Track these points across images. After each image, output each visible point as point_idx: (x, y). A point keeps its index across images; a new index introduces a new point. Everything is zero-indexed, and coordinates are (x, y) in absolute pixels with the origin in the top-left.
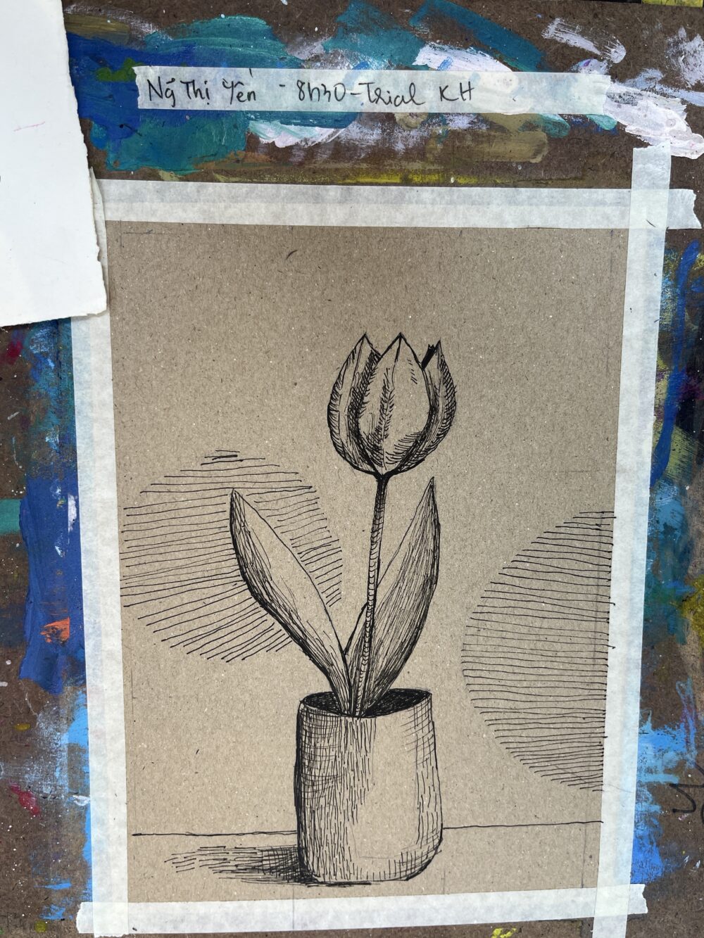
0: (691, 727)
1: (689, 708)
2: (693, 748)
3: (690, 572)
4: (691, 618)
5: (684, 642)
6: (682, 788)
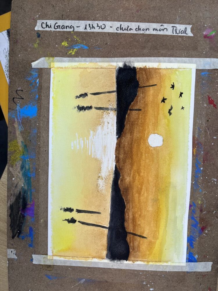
0: (19, 116)
1: (19, 122)
2: (18, 110)
3: (21, 162)
4: (20, 149)
5: (22, 142)
6: (20, 98)
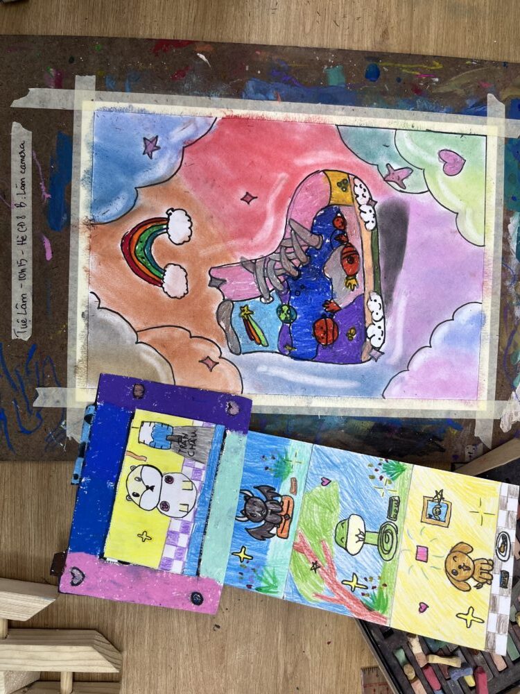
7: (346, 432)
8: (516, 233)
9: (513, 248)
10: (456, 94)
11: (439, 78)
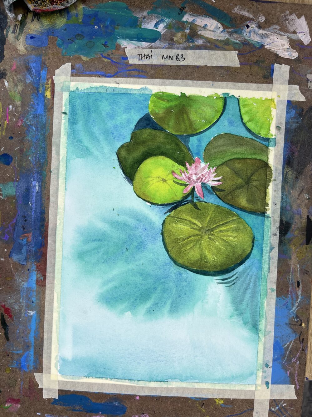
7: (293, 189)
8: (134, 42)
9: (147, 45)
10: (22, 91)
11: (9, 104)
